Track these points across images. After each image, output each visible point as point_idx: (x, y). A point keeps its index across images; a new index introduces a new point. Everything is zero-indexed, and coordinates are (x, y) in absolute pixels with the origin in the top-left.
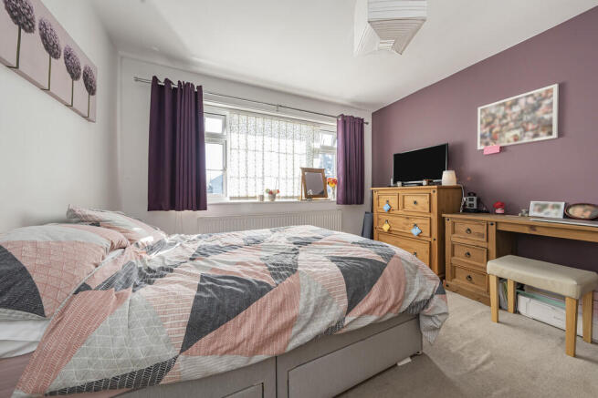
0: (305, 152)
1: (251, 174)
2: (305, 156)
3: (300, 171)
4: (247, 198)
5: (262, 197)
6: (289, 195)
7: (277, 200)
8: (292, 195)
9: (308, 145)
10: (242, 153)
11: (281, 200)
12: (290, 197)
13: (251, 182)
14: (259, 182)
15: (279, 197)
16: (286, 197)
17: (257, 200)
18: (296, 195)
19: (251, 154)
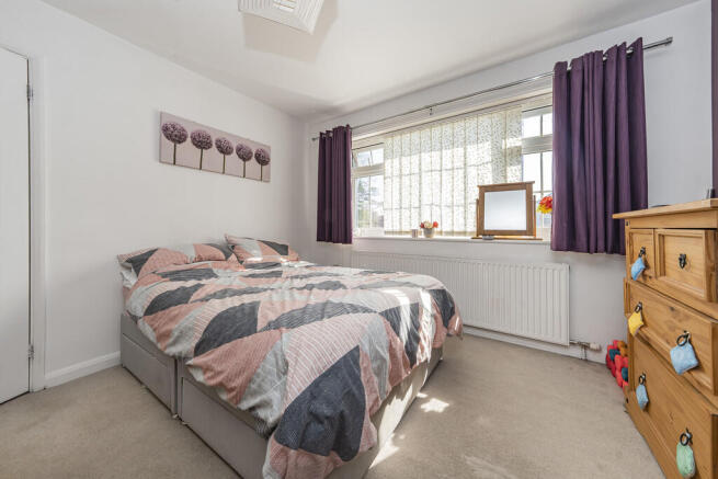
0: (489, 159)
1: (405, 204)
2: (489, 166)
3: (477, 191)
4: (400, 233)
5: (414, 232)
6: (456, 230)
7: (435, 236)
8: (462, 229)
9: (496, 146)
10: (396, 180)
11: (443, 237)
12: (459, 233)
13: (406, 213)
14: (415, 213)
15: (441, 233)
16: (452, 233)
17: (409, 236)
18: (469, 230)
19: (406, 180)
